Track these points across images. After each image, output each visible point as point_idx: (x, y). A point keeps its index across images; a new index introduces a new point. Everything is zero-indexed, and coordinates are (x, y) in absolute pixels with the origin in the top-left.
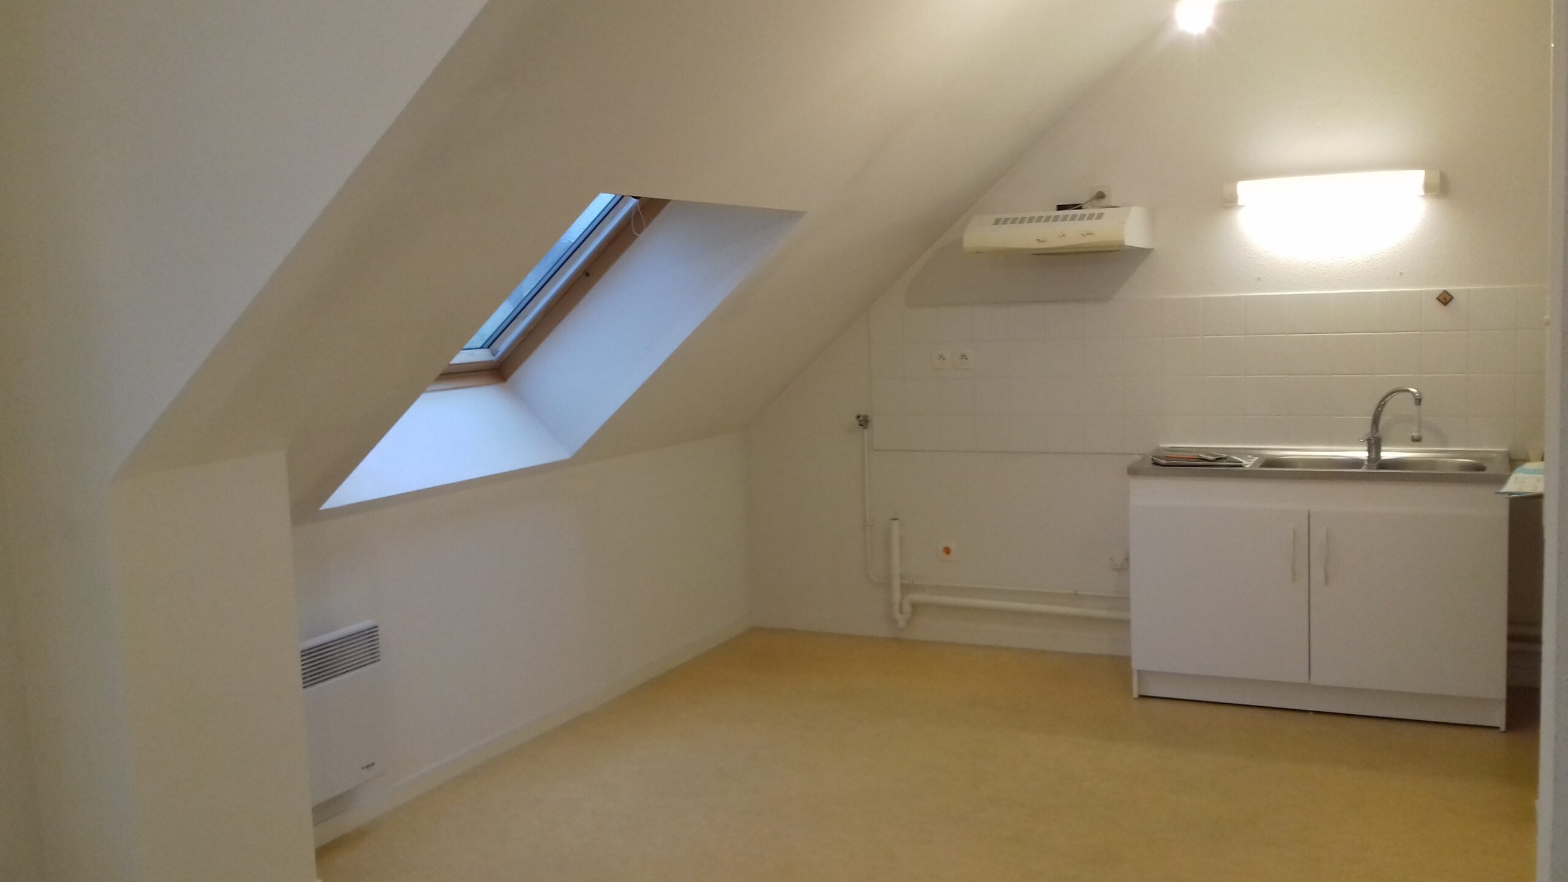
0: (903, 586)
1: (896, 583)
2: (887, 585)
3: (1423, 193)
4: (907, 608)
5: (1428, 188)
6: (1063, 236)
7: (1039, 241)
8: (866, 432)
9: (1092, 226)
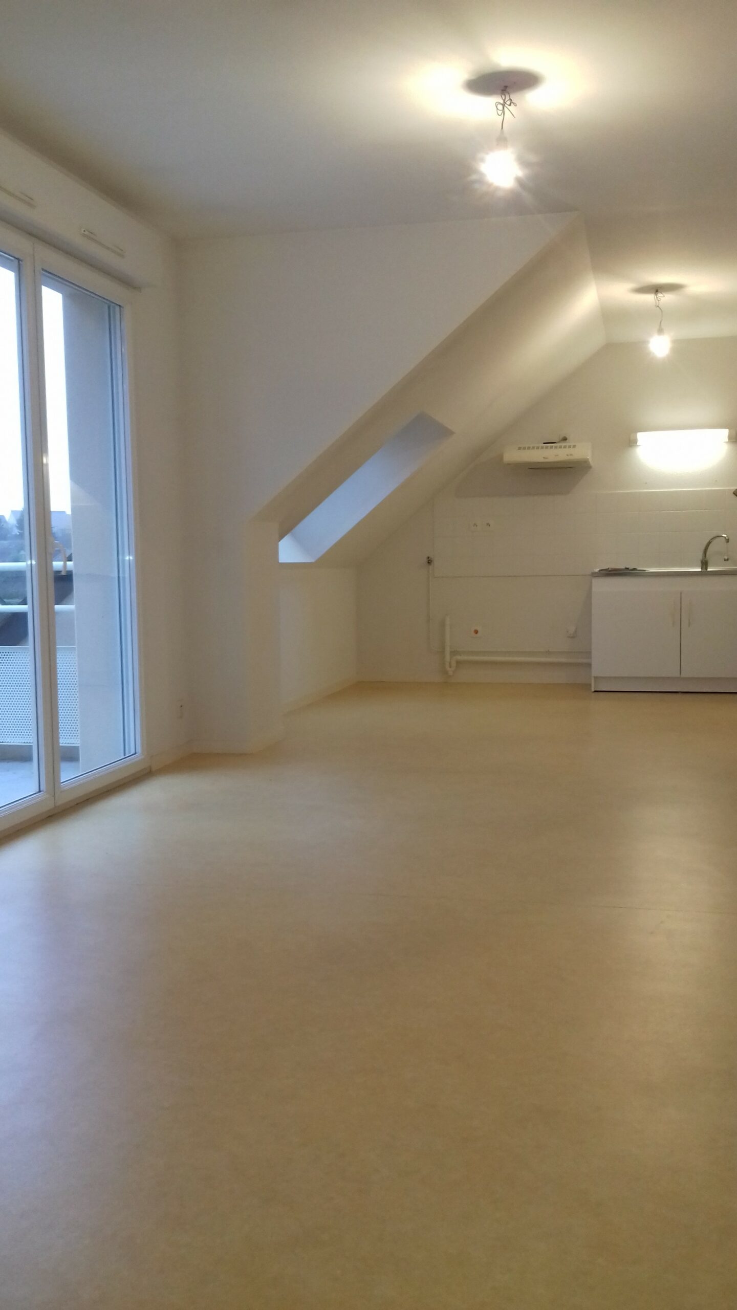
0: (451, 652)
1: (448, 650)
2: (442, 652)
3: (727, 440)
4: (454, 664)
5: (730, 438)
6: (557, 455)
7: (544, 458)
8: (431, 567)
9: (571, 451)
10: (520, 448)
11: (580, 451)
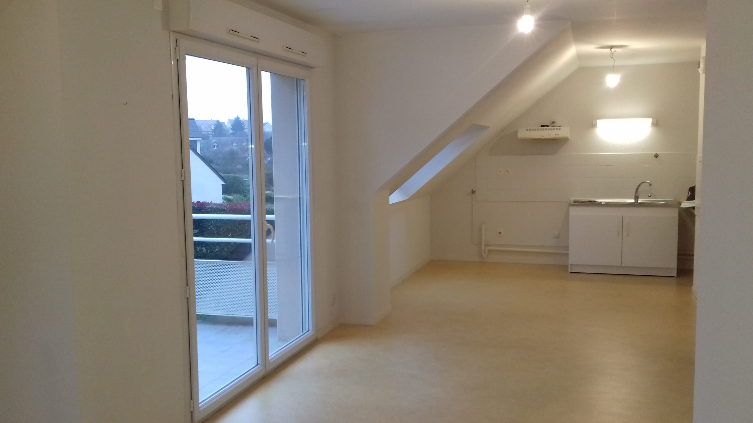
0: (485, 245)
1: (483, 244)
2: (480, 245)
4: (487, 251)
5: (652, 124)
6: (550, 135)
7: (542, 136)
8: (474, 195)
9: (558, 132)
10: (527, 130)
11: (563, 132)
